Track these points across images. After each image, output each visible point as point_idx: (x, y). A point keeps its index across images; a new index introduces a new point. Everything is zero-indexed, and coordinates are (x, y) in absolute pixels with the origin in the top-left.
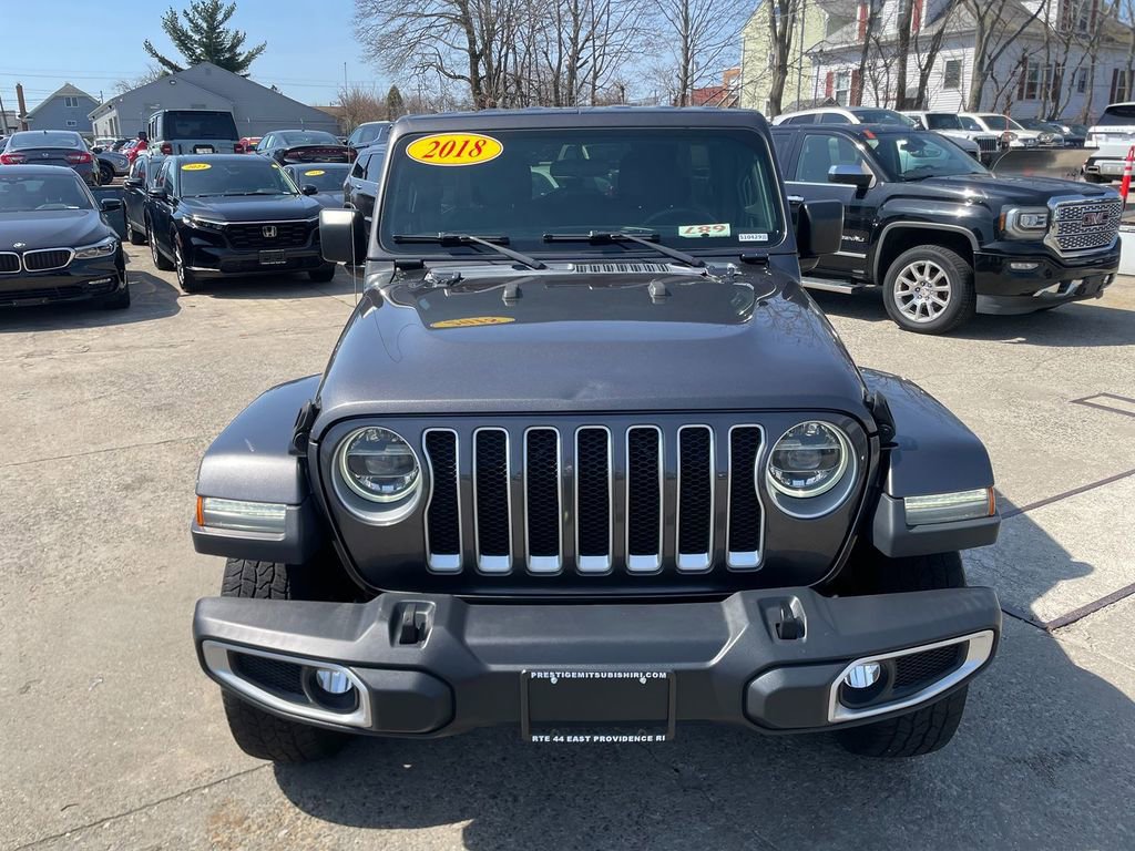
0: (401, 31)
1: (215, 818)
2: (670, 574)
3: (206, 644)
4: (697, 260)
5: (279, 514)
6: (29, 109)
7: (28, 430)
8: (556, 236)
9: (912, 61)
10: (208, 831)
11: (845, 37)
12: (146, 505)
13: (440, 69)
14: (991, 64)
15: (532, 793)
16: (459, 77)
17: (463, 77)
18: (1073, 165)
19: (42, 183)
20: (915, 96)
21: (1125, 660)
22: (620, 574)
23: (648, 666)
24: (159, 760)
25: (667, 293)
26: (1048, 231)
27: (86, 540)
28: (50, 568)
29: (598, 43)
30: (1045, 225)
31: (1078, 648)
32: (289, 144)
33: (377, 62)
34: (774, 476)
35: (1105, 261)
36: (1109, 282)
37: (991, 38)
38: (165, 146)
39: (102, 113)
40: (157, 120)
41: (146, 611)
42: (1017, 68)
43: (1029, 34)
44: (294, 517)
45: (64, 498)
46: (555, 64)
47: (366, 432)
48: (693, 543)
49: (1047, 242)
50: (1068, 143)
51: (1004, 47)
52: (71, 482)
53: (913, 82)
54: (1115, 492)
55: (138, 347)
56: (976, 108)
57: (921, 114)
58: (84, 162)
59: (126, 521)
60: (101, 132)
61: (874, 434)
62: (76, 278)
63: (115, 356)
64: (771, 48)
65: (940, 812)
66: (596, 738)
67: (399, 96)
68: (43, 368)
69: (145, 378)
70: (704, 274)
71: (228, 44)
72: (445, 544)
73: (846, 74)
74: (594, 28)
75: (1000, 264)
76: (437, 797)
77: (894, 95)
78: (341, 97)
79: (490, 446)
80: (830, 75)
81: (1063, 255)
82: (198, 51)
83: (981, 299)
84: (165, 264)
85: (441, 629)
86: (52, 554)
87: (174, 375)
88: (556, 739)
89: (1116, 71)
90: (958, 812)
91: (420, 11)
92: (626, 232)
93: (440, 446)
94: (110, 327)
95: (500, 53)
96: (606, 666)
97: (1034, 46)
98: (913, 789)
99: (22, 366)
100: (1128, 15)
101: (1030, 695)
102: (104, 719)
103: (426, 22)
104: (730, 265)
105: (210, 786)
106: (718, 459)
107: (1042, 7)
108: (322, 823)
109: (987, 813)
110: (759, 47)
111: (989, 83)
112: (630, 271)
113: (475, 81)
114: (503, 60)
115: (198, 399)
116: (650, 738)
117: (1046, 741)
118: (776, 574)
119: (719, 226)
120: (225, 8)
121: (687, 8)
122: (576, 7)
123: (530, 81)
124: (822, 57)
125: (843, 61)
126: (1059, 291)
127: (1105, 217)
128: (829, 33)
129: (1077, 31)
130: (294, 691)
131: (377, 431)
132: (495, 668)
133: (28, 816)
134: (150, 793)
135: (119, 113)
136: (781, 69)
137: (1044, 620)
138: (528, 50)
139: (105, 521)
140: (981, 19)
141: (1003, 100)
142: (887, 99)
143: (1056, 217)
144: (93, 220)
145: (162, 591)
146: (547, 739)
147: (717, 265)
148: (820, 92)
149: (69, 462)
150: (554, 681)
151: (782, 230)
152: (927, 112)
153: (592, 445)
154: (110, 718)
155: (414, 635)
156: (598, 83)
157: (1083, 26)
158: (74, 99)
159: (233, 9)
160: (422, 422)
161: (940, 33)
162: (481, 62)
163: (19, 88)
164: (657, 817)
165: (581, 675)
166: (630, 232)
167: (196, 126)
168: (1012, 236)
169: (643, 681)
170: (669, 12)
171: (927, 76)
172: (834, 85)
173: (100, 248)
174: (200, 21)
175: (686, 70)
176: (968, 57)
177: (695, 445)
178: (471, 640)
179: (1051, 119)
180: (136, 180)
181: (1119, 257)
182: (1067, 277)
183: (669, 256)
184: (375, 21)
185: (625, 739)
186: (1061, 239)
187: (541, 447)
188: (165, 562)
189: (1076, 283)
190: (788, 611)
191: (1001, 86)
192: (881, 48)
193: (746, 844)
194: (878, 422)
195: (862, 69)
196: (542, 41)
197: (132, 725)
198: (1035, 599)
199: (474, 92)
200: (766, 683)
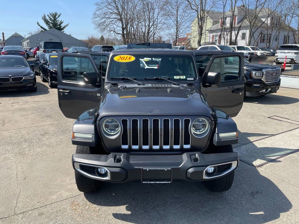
0: (105, 22)
1: (72, 204)
2: (172, 149)
3: (75, 163)
4: (178, 84)
5: (90, 136)
6: (5, 39)
7: (16, 121)
8: (147, 78)
9: (233, 33)
10: (71, 207)
11: (217, 27)
12: (48, 139)
13: (114, 31)
14: (253, 34)
15: (141, 199)
16: (119, 34)
17: (120, 34)
18: (272, 60)
19: (15, 60)
20: (234, 41)
21: (273, 174)
22: (161, 149)
23: (167, 167)
24: (59, 193)
25: (171, 91)
26: (262, 77)
27: (34, 147)
28: (27, 153)
29: (155, 26)
30: (262, 75)
31: (262, 171)
32: (76, 50)
33: (98, 29)
34: (193, 129)
35: (277, 84)
36: (278, 89)
37: (253, 28)
38: (44, 50)
39: (25, 40)
40: (42, 44)
41: (51, 162)
42: (259, 35)
43: (263, 27)
44: (94, 137)
45: (27, 137)
46: (144, 31)
47: (108, 119)
48: (176, 143)
49: (262, 79)
50: (272, 54)
51: (256, 30)
52: (29, 134)
53: (234, 38)
54: (275, 138)
55: (40, 101)
56: (249, 45)
57: (235, 46)
58: (23, 54)
59: (43, 142)
60: (24, 46)
61: (213, 121)
62: (24, 84)
63: (35, 103)
64: (198, 29)
65: (229, 203)
66: (156, 182)
67: (103, 38)
68: (17, 106)
69: (43, 109)
70: (180, 87)
71: (59, 23)
72: (125, 143)
73: (217, 36)
74: (154, 23)
75: (251, 84)
76: (121, 200)
77: (229, 41)
78: (88, 38)
79: (135, 122)
80: (213, 36)
81: (266, 83)
82: (51, 25)
83: (247, 93)
84: (44, 81)
85: (125, 160)
86: (26, 150)
87: (50, 108)
88: (148, 182)
89: (285, 36)
90: (233, 203)
91: (109, 17)
92: (163, 77)
93: (124, 122)
94: (32, 96)
95: (130, 28)
96: (158, 167)
97: (264, 30)
98: (224, 199)
99: (12, 106)
100: (287, 22)
101: (251, 180)
102: (44, 185)
103: (111, 20)
104: (185, 85)
105: (70, 198)
106: (181, 125)
107: (266, 20)
108: (96, 205)
109: (239, 203)
110: (195, 29)
111: (253, 39)
112: (163, 86)
113: (123, 35)
114: (130, 30)
115: (57, 114)
116: (167, 182)
117: (253, 189)
118: (193, 149)
119: (183, 76)
120: (58, 14)
121: (177, 19)
122: (149, 17)
123: (137, 35)
124: (211, 31)
125: (216, 32)
126: (265, 91)
127: (276, 74)
128: (213, 25)
129: (275, 26)
130: (93, 173)
131: (111, 119)
132: (136, 167)
133: (30, 204)
134: (57, 200)
135: (30, 40)
136: (201, 34)
137: (255, 165)
138: (137, 27)
139: (38, 142)
140: (251, 23)
141: (256, 43)
142: (227, 42)
143: (264, 74)
144: (28, 69)
145: (54, 158)
146: (146, 182)
147: (182, 85)
148: (210, 40)
149: (27, 129)
150: (148, 170)
151: (197, 78)
152: (237, 46)
153: (156, 122)
154: (46, 185)
155: (119, 161)
156: (155, 36)
157: (276, 25)
158: (18, 37)
159: (60, 15)
160: (120, 117)
161: (240, 26)
162: (125, 30)
163: (3, 33)
164: (169, 204)
165: (153, 169)
166: (164, 77)
167: (52, 45)
168: (254, 78)
169: (166, 170)
170: (173, 19)
171: (237, 37)
172: (214, 38)
173: (30, 77)
174: (52, 18)
175: (177, 34)
176: (248, 32)
177: (177, 122)
178: (131, 162)
179: (268, 48)
180: (37, 59)
181: (280, 83)
182: (267, 88)
183: (172, 83)
184: (98, 19)
185: (162, 182)
186: (266, 79)
187: (145, 123)
188: (54, 152)
189: (270, 89)
190: (195, 156)
191: (256, 39)
192: (225, 29)
193: (188, 209)
194: (214, 118)
195: (221, 35)
196: (141, 25)
197: (51, 186)
198: (254, 161)
199: (123, 38)
200: (191, 170)
